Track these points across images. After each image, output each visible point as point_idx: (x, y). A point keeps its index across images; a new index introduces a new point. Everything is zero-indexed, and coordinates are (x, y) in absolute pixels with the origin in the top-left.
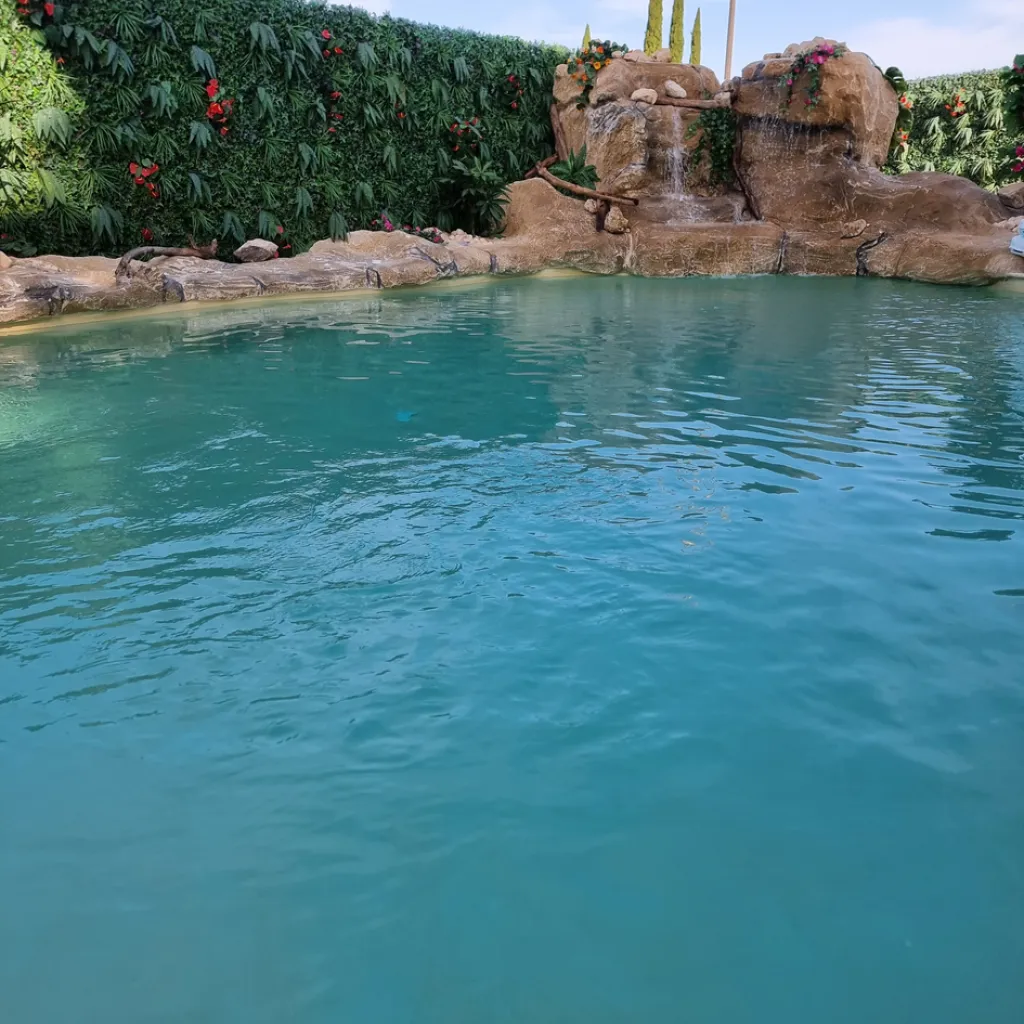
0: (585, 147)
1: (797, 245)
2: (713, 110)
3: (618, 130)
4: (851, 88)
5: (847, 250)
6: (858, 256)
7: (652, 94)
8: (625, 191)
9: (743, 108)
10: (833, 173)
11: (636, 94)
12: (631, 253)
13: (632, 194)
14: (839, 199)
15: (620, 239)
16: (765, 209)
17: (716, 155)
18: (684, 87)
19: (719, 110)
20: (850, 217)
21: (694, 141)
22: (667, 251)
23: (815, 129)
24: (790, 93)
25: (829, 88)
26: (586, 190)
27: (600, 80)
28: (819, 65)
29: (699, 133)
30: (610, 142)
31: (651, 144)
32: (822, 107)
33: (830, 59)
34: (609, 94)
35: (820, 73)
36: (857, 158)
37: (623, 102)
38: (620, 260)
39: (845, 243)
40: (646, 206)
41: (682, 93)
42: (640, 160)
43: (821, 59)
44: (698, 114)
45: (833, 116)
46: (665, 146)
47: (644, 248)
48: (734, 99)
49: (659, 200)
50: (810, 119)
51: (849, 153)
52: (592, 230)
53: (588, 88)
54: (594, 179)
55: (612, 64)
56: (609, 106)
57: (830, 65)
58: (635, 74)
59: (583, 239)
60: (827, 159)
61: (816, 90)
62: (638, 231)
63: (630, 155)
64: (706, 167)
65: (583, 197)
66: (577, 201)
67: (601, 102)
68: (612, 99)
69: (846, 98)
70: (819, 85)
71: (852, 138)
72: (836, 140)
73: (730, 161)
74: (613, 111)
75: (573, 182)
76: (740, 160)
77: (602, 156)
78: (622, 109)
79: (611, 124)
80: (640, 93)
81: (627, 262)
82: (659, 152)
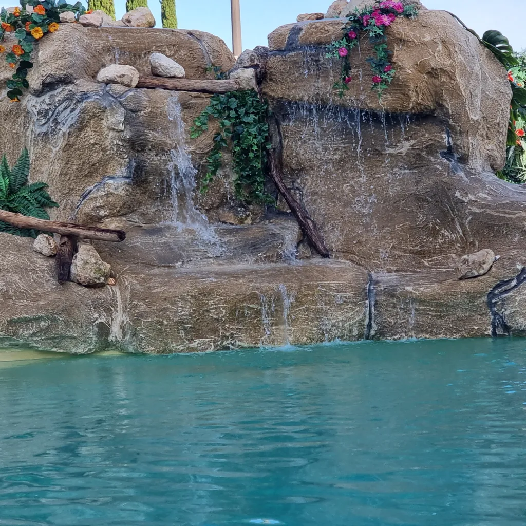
0: (27, 155)
1: (390, 293)
2: (230, 94)
3: (81, 126)
4: (438, 60)
5: (472, 297)
6: (490, 305)
7: (130, 73)
8: (100, 219)
9: (276, 90)
10: (428, 182)
11: (104, 74)
12: (120, 318)
13: (113, 224)
14: (446, 220)
15: (100, 294)
16: (333, 239)
17: (242, 159)
18: (180, 61)
19: (240, 95)
20: (467, 247)
21: (206, 140)
22: (184, 311)
23: (393, 119)
24: (347, 68)
25: (405, 59)
26: (33, 220)
27: (44, 53)
28: (385, 28)
29: (212, 127)
30: (68, 146)
31: (136, 145)
32: (398, 86)
33: (400, 19)
34: (61, 74)
35: (386, 39)
36: (464, 159)
37: (83, 85)
38: (104, 330)
39: (466, 285)
40: (136, 240)
41: (178, 70)
42: (121, 171)
43: (386, 19)
44: (207, 100)
45: (416, 99)
46: (161, 149)
47: (143, 307)
48: (262, 78)
49: (158, 231)
50: (384, 102)
51: (449, 152)
52: (51, 284)
53: (25, 66)
54: (45, 204)
55: (60, 32)
56: (61, 92)
57: (400, 26)
58: (100, 44)
59: (39, 297)
60: (417, 160)
61: (387, 62)
62: (129, 281)
63: (103, 163)
64: (228, 180)
65: (30, 232)
66: (20, 239)
67: (48, 86)
68: (65, 81)
69: (433, 73)
70: (389, 57)
71: (451, 130)
72: (426, 134)
73: (267, 169)
74: (69, 98)
75: (11, 210)
76: (281, 165)
77: (57, 167)
78: (85, 96)
79: (69, 118)
80: (111, 71)
81: (116, 332)
82: (152, 158)
